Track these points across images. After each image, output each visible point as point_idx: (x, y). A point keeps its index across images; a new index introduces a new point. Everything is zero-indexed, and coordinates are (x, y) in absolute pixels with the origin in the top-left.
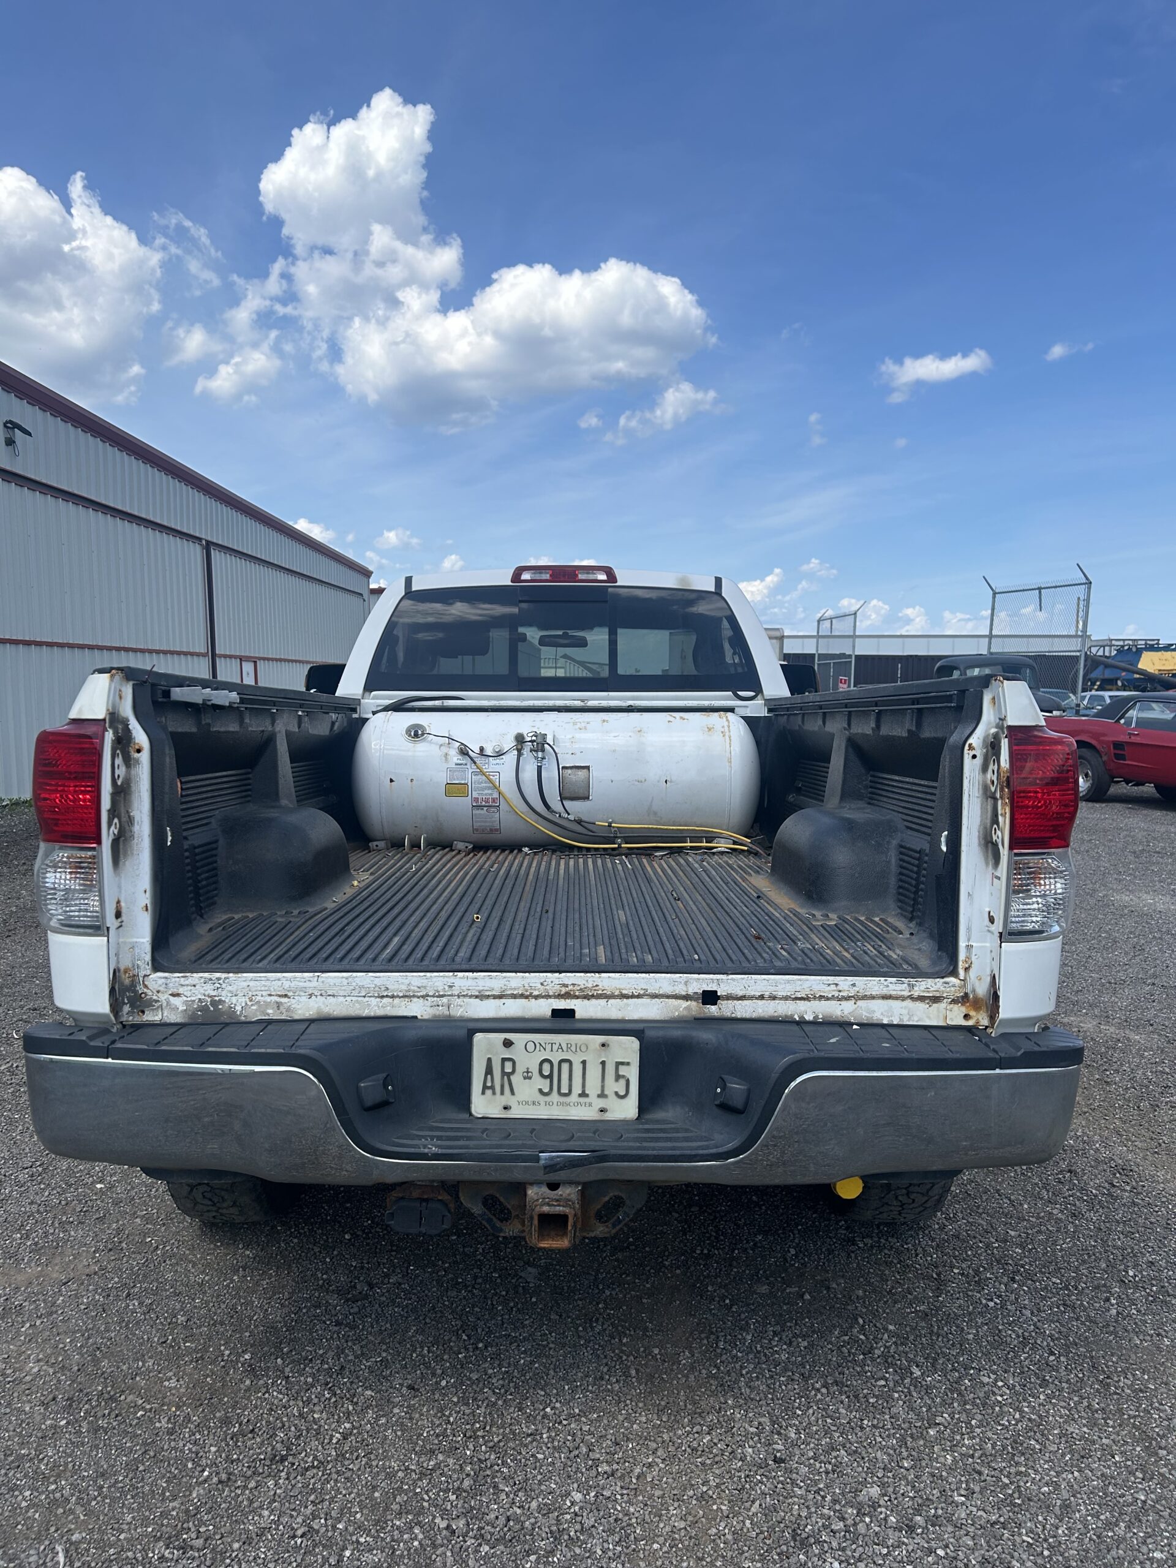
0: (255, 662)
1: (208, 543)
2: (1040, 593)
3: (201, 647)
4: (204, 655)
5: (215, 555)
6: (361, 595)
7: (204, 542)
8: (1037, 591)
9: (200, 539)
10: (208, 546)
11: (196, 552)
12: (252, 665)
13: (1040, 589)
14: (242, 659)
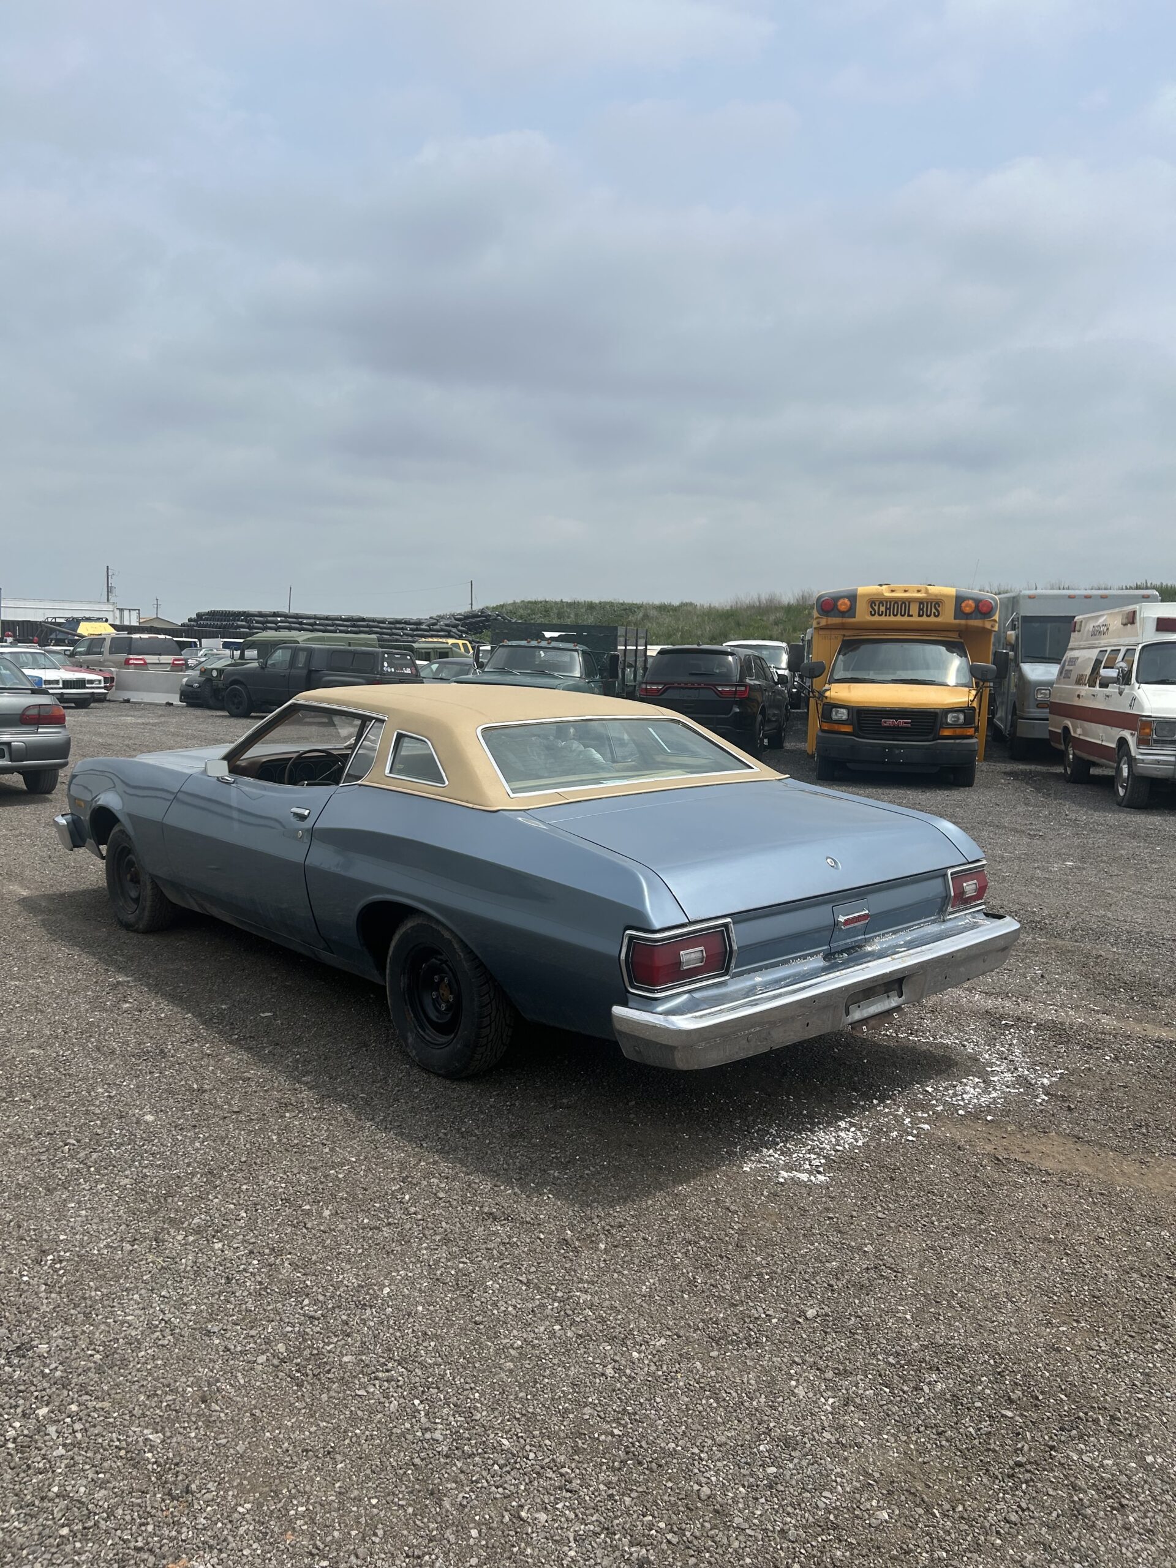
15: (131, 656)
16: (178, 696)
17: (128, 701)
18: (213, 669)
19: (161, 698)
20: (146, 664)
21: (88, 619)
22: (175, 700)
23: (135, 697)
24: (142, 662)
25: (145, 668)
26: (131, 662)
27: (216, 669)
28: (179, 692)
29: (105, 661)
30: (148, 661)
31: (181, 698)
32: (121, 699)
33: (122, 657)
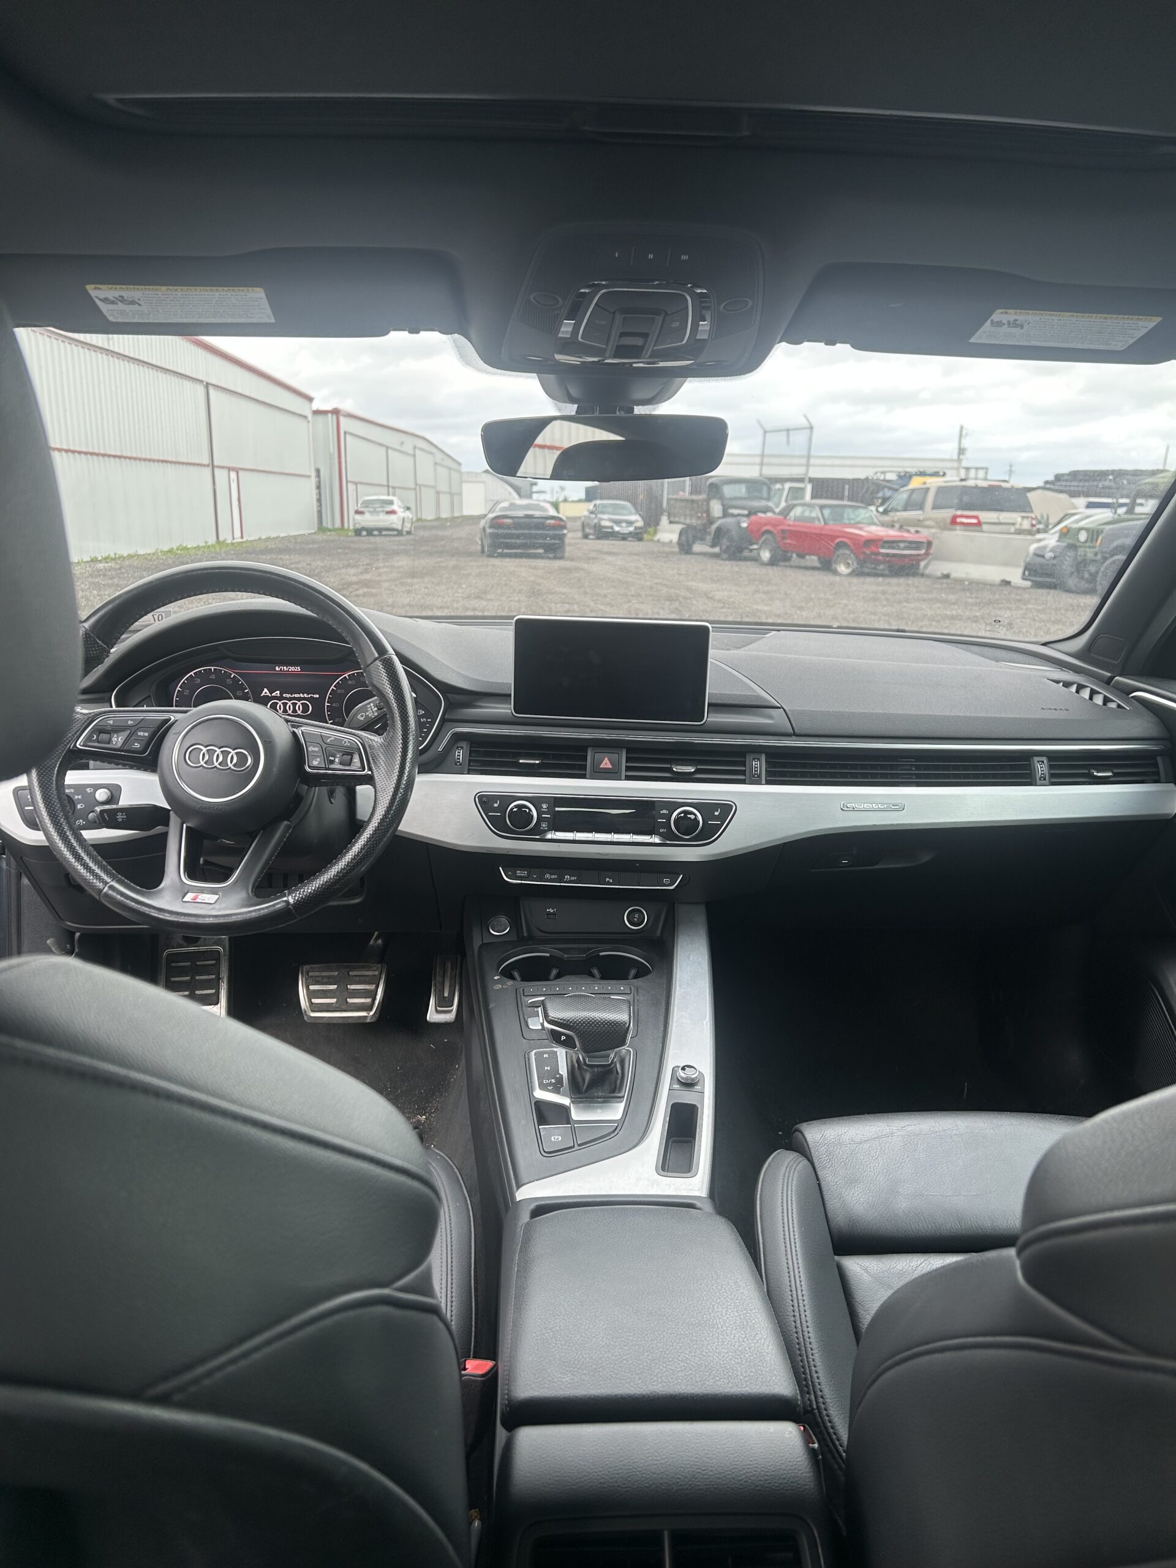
0: (237, 473)
1: (208, 384)
2: (788, 436)
3: (206, 461)
4: (208, 466)
5: (212, 391)
6: (305, 417)
7: (205, 383)
8: (785, 433)
9: (202, 381)
10: (207, 385)
11: (200, 390)
12: (235, 473)
13: (788, 430)
14: (230, 469)
15: (959, 513)
16: (1020, 571)
17: (947, 576)
18: (1081, 529)
19: (993, 573)
20: (979, 524)
21: (922, 474)
22: (1015, 575)
23: (959, 570)
24: (974, 521)
25: (978, 528)
26: (959, 520)
27: (1087, 530)
28: (1023, 564)
29: (925, 520)
30: (982, 520)
31: (1024, 574)
32: (939, 574)
33: (948, 514)
